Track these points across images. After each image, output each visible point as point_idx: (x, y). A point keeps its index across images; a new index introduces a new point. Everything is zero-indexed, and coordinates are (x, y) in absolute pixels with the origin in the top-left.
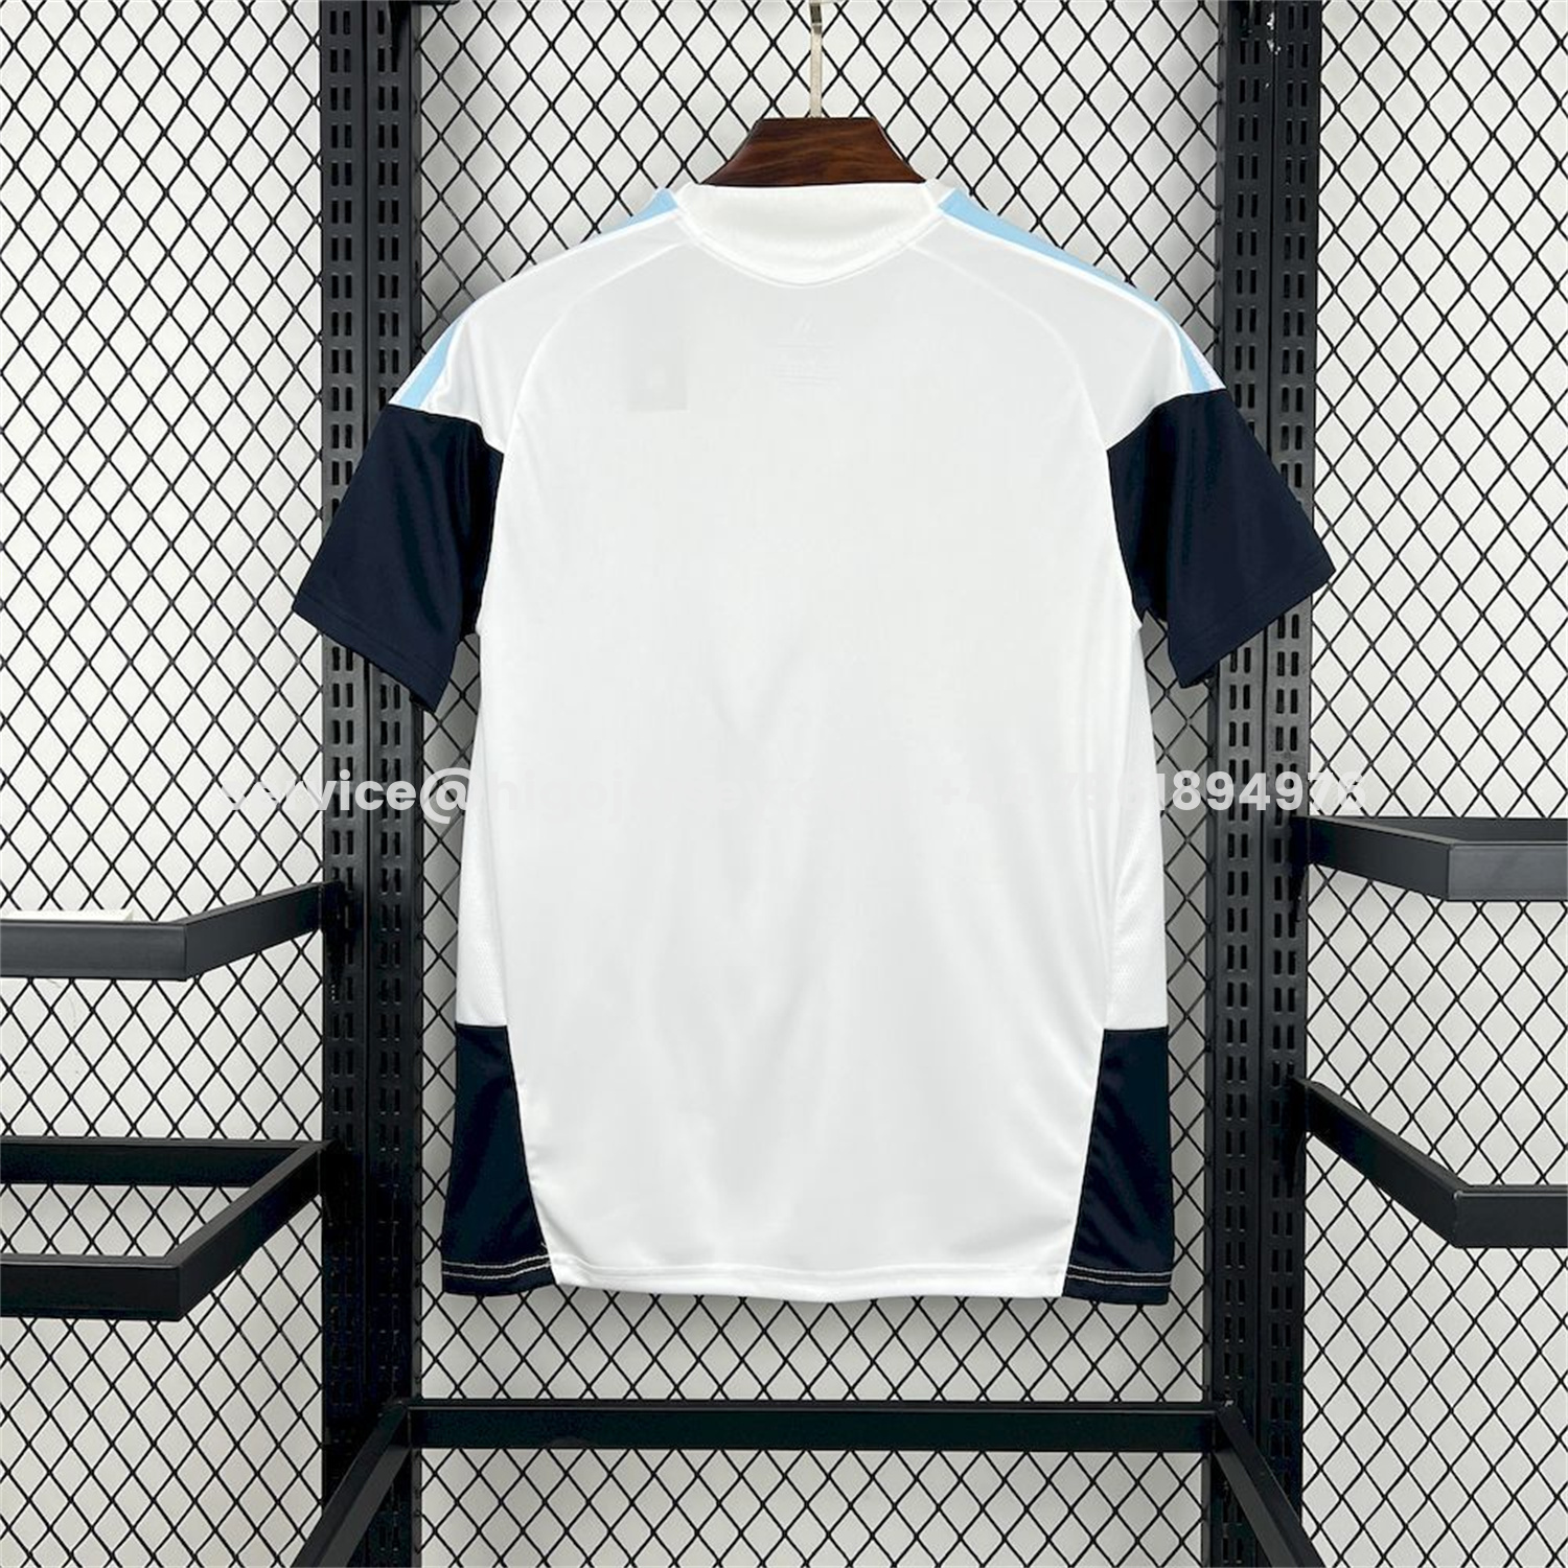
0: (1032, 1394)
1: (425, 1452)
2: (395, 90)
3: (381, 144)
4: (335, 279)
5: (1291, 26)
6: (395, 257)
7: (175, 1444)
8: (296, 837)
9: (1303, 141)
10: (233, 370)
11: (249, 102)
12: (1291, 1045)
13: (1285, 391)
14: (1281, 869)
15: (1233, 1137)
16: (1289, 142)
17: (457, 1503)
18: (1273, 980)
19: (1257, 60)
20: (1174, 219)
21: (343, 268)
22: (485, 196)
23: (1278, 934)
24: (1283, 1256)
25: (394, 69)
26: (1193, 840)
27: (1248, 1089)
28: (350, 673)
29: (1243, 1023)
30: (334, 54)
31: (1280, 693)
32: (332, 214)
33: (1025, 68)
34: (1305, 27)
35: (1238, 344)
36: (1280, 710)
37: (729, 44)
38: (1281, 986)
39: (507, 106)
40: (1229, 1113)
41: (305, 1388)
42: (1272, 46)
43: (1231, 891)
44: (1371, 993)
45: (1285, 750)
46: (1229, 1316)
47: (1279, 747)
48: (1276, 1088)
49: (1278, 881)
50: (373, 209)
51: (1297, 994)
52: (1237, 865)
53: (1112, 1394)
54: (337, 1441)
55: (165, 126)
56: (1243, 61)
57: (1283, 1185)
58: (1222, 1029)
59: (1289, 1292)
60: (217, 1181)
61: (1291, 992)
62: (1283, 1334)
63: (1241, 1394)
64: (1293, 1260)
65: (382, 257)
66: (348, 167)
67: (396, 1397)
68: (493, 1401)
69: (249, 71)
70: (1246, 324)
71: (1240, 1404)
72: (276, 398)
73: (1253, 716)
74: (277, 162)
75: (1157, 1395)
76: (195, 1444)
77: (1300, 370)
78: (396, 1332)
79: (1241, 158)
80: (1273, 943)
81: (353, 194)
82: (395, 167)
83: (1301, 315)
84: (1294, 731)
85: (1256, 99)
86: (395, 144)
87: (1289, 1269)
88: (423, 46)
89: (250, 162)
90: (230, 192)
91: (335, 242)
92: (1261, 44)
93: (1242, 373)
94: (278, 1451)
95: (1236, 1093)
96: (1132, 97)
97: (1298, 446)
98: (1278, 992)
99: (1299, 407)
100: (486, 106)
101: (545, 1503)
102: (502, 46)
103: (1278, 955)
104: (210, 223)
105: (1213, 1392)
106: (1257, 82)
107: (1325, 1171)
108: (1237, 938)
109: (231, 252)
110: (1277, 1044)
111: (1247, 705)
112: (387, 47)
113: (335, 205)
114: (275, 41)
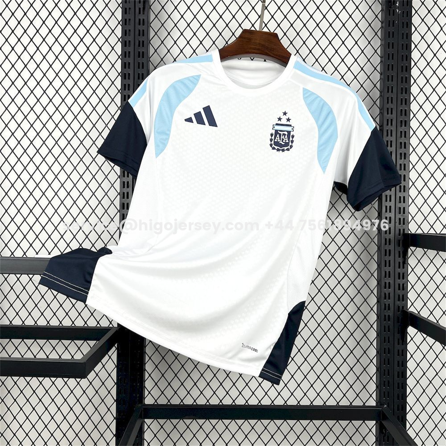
0: (326, 403)
1: (146, 420)
2: (143, 20)
3: (139, 35)
4: (125, 74)
5: (403, 5)
6: (143, 68)
7: (71, 418)
8: (111, 237)
9: (407, 38)
10: (94, 100)
11: (100, 23)
12: (403, 300)
13: (402, 110)
14: (401, 249)
15: (386, 327)
16: (403, 38)
17: (155, 436)
18: (398, 281)
19: (393, 15)
20: (369, 60)
21: (127, 71)
22: (169, 51)
23: (399, 267)
24: (401, 363)
25: (143, 14)
26: (374, 240)
27: (391, 313)
28: (128, 189)
29: (389, 294)
30: (126, 9)
31: (400, 197)
32: (124, 55)
33: (326, 16)
34: (407, 6)
35: (388, 96)
36: (400, 202)
37: (240, 8)
38: (400, 283)
39: (176, 25)
40: (385, 320)
41: (111, 401)
42: (398, 11)
43: (386, 255)
44: (425, 285)
45: (401, 214)
46: (385, 380)
47: (400, 213)
48: (399, 313)
49: (399, 252)
50: (137, 54)
51: (405, 285)
52: (388, 247)
53: (350, 403)
54: (120, 417)
55: (75, 29)
56: (390, 15)
57: (401, 341)
58: (383, 296)
59: (402, 373)
60: (86, 339)
61: (403, 285)
62: (400, 386)
63: (388, 403)
64: (403, 364)
65: (139, 68)
66: (129, 41)
67: (138, 404)
68: (167, 405)
69: (100, 14)
70: (390, 91)
71: (388, 406)
72: (107, 108)
73: (392, 204)
74: (108, 40)
75: (363, 404)
76: (77, 418)
77: (406, 104)
78: (138, 384)
79: (389, 43)
80: (398, 270)
81: (131, 49)
82: (143, 42)
83: (406, 88)
84: (404, 208)
85: (393, 26)
86: (143, 35)
87: (402, 366)
88: (151, 7)
89: (100, 40)
90: (94, 49)
91: (125, 63)
92: (395, 10)
93: (389, 104)
94: (102, 420)
95: (387, 315)
96: (357, 25)
97: (405, 126)
98: (399, 285)
99: (405, 115)
100: (169, 25)
101: (181, 436)
102: (174, 8)
103: (399, 274)
104: (88, 57)
105: (380, 402)
106: (393, 21)
107: (412, 337)
108: (387, 269)
109: (94, 66)
110: (399, 300)
111: (390, 201)
112: (142, 7)
113: (125, 52)
114: (108, 5)
